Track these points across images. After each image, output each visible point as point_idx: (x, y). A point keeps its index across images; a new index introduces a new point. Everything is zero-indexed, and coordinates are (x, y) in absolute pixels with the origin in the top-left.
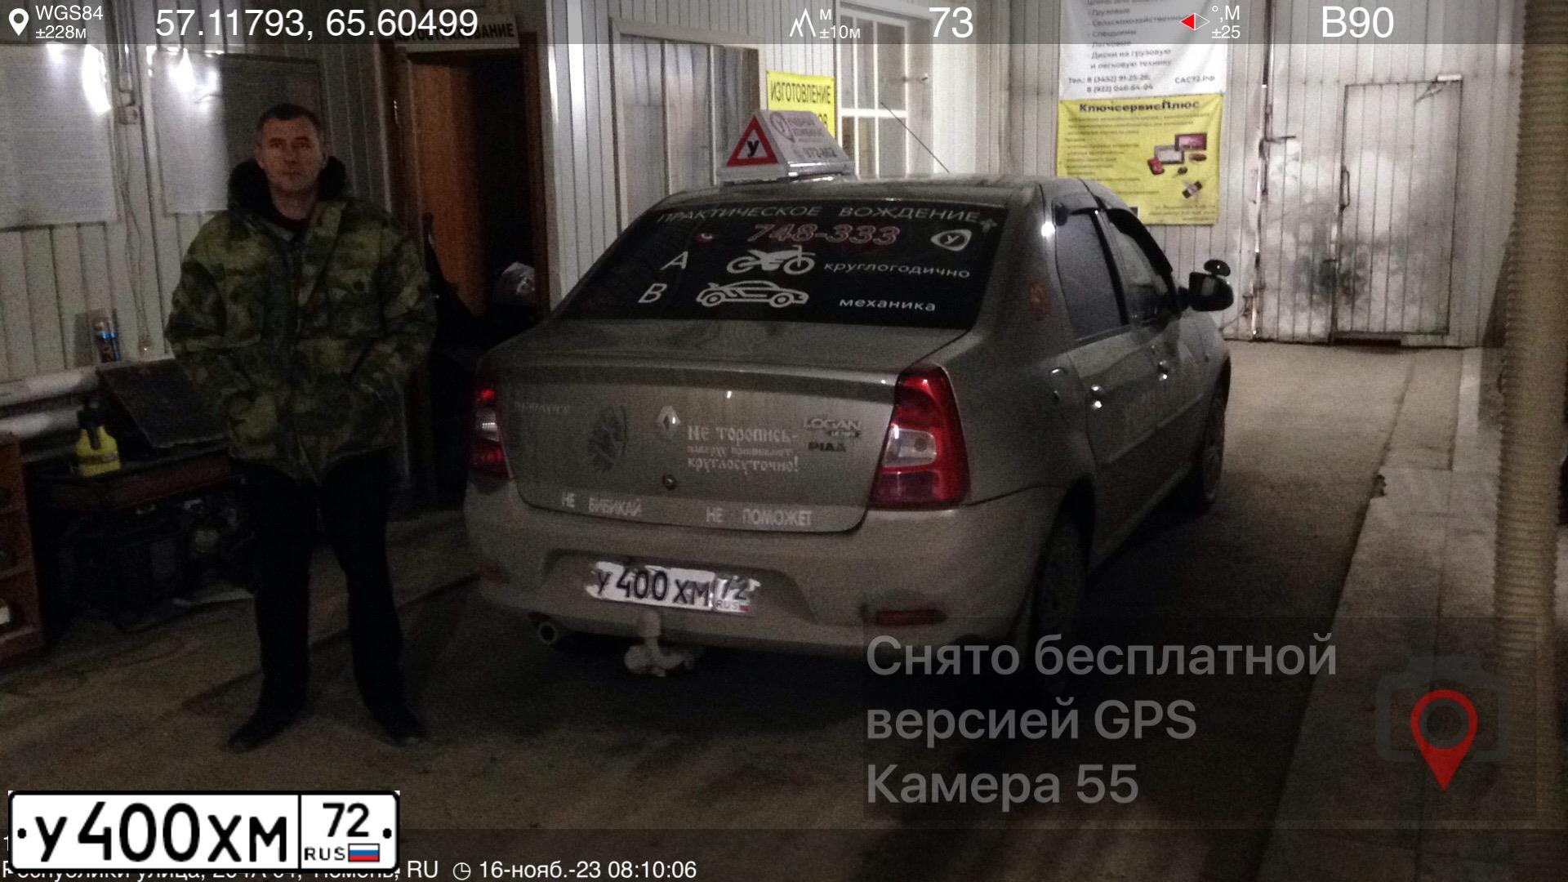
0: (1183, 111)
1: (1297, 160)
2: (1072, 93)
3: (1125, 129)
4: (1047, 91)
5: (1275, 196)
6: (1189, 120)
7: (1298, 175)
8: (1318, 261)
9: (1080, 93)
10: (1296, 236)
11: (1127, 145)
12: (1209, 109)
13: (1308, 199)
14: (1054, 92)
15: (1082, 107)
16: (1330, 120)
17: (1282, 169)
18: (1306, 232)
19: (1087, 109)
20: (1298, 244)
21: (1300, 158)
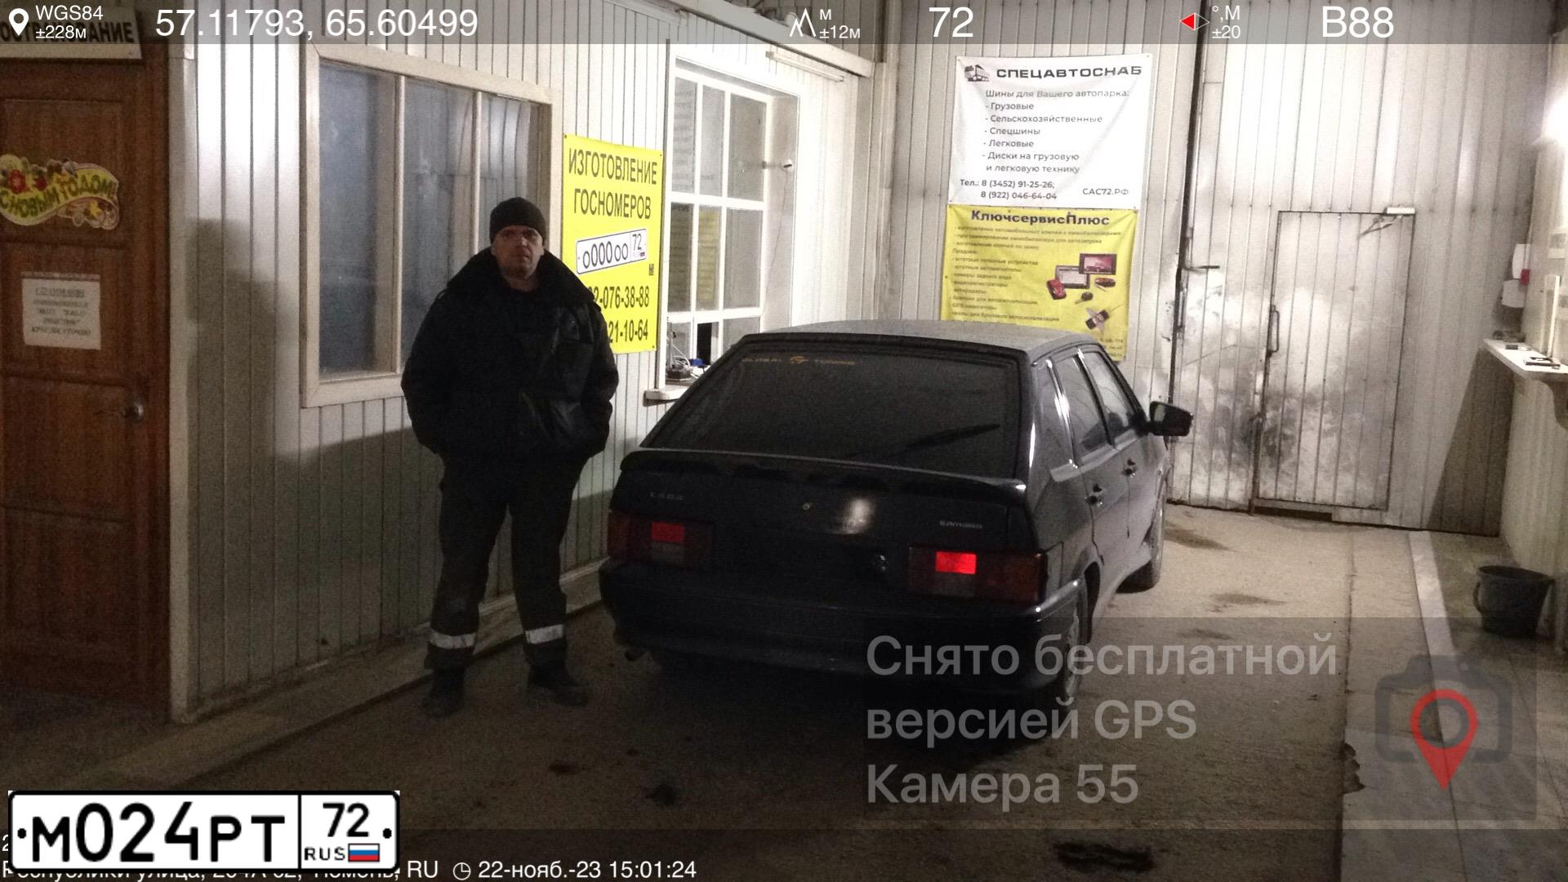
0: (1091, 227)
1: (1220, 294)
2: (964, 197)
3: (1023, 243)
4: (935, 192)
5: (1191, 334)
6: (1098, 238)
7: (1221, 312)
8: (1239, 413)
9: (972, 197)
10: (1215, 381)
11: (1025, 263)
12: (1119, 228)
13: (1231, 340)
14: (943, 194)
15: (975, 214)
16: (1259, 252)
17: (1203, 304)
18: (1227, 378)
19: (980, 216)
20: (1217, 391)
21: (1224, 292)
